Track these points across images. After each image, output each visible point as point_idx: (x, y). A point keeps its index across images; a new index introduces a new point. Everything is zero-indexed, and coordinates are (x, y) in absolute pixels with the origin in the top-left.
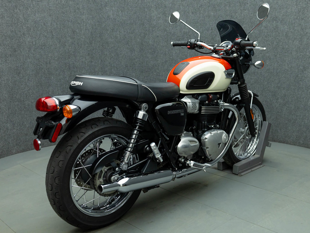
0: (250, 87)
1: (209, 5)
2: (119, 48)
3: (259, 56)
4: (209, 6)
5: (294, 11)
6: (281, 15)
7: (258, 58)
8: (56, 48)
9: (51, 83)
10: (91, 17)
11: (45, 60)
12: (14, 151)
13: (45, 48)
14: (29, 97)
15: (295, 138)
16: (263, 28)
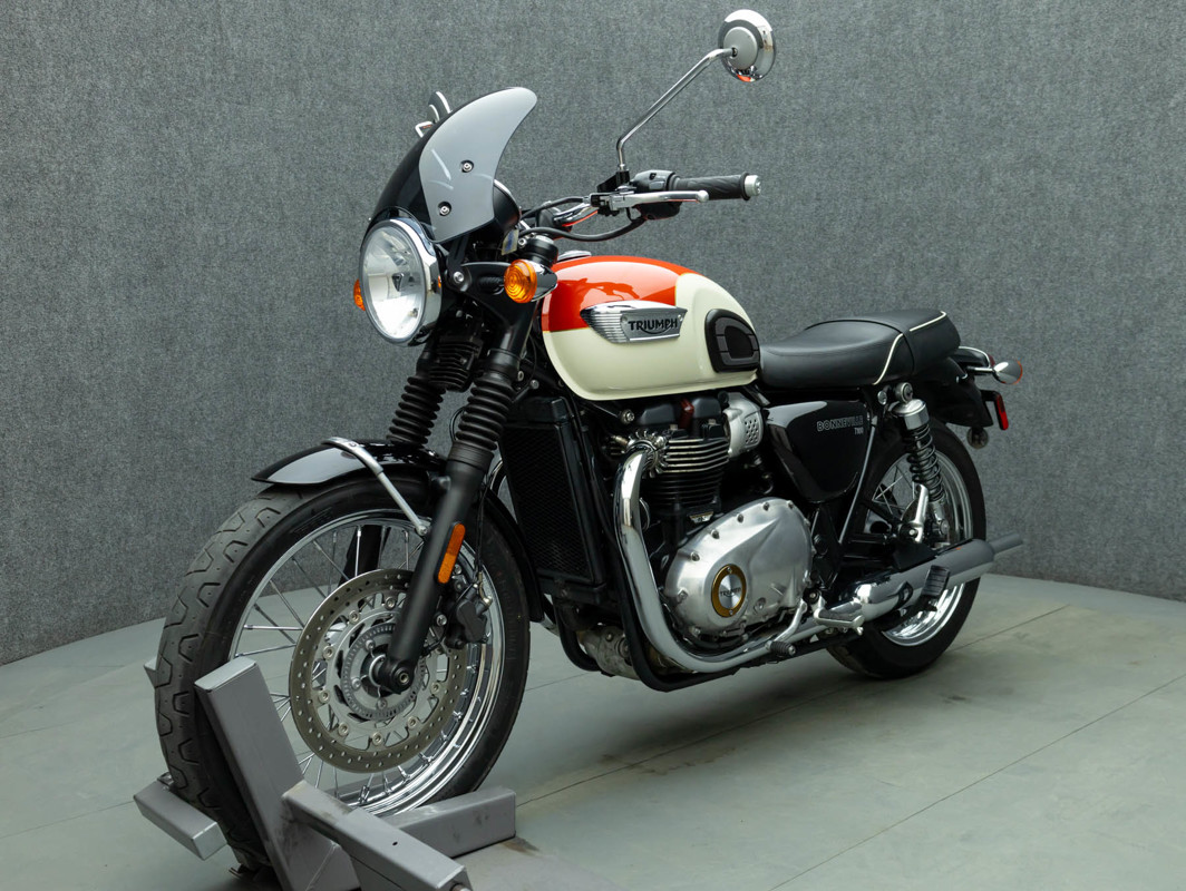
3: (980, 285)
4: (808, 122)
5: (1096, 134)
6: (1055, 147)
7: (979, 292)
8: (293, 260)
9: (274, 377)
11: (256, 300)
12: (148, 610)
13: (259, 258)
14: (200, 422)
15: (1110, 565)
16: (992, 191)
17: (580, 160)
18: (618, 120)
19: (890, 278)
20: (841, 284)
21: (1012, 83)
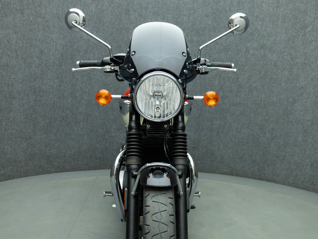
0: (235, 119)
1: (192, 29)
2: (92, 72)
3: (245, 85)
4: (192, 31)
5: (283, 39)
6: (270, 43)
8: (20, 69)
9: (12, 108)
10: (62, 36)
11: (7, 82)
13: (8, 69)
15: (283, 177)
16: (250, 56)
17: (118, 40)
18: (131, 27)
19: (217, 82)
20: (201, 83)
21: (257, 21)
